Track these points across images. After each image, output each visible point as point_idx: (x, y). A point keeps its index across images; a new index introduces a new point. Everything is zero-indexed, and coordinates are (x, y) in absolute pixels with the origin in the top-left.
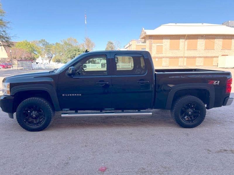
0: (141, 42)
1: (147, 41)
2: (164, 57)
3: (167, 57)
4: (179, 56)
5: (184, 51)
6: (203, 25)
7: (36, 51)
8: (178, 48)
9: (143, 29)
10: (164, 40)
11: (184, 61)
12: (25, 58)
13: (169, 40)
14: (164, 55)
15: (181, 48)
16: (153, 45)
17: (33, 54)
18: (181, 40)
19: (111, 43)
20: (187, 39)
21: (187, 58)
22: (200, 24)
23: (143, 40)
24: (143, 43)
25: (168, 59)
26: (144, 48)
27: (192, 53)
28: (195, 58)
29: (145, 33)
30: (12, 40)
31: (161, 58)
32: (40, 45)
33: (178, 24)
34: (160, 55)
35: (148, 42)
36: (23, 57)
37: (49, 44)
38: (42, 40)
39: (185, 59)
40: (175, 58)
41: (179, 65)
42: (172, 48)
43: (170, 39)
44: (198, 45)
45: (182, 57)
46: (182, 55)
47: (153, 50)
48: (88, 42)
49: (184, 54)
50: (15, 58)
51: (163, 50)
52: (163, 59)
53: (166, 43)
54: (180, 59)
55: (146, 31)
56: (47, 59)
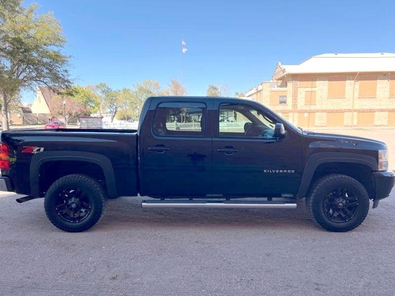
0: (276, 86)
1: (288, 84)
2: (317, 111)
3: (323, 111)
4: (344, 108)
5: (353, 99)
6: (382, 56)
7: (93, 101)
8: (342, 96)
9: (280, 64)
10: (318, 83)
11: (353, 116)
12: (77, 113)
13: (327, 82)
14: (318, 107)
15: (347, 96)
16: (300, 90)
17: (88, 107)
18: (347, 81)
19: (215, 88)
20: (358, 80)
21: (359, 111)
22: (379, 55)
23: (280, 82)
24: (280, 87)
25: (325, 114)
26: (284, 95)
27: (367, 104)
28: (372, 111)
29: (284, 71)
30: (75, 85)
31: (314, 112)
32: (98, 92)
33: (339, 55)
34: (313, 108)
35: (290, 85)
36: (74, 112)
37: (111, 90)
38: (101, 84)
39: (355, 114)
40: (337, 111)
41: (345, 123)
42: (331, 95)
43: (329, 81)
44: (378, 89)
45: (350, 111)
46: (350, 107)
47: (299, 99)
48: (177, 86)
49: (353, 105)
50: (61, 114)
51: (317, 98)
52: (317, 114)
53: (322, 86)
54: (346, 114)
55: (284, 67)
56: (108, 115)
